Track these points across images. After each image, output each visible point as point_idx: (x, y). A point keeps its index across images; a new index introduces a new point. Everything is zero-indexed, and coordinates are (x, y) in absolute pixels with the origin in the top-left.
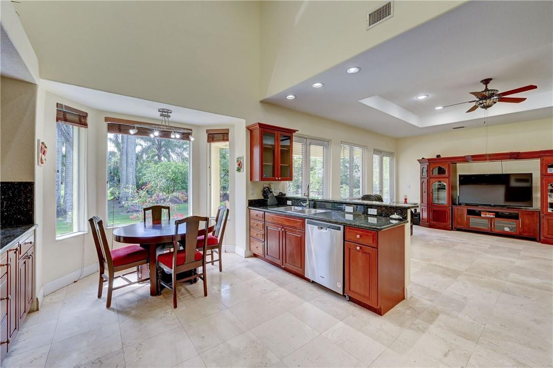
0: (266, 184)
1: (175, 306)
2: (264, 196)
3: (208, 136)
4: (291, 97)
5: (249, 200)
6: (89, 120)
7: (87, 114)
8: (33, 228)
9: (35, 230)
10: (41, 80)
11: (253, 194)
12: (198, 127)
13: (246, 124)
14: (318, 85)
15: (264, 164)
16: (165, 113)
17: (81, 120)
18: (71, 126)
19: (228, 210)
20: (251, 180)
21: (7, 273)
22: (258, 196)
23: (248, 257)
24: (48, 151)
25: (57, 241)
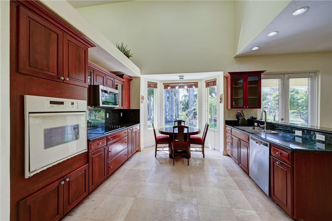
0: (239, 111)
1: (174, 165)
2: (237, 118)
3: (206, 84)
4: (255, 48)
5: (226, 121)
6: (158, 86)
7: (157, 83)
8: (139, 124)
9: (140, 125)
10: (141, 75)
11: (229, 117)
12: (201, 80)
13: (224, 74)
14: (272, 34)
15: (233, 97)
16: (181, 78)
17: (155, 86)
18: (154, 89)
19: (208, 125)
20: (227, 108)
21: (128, 135)
22: (233, 118)
23: (224, 155)
24: (144, 99)
25: (148, 130)
